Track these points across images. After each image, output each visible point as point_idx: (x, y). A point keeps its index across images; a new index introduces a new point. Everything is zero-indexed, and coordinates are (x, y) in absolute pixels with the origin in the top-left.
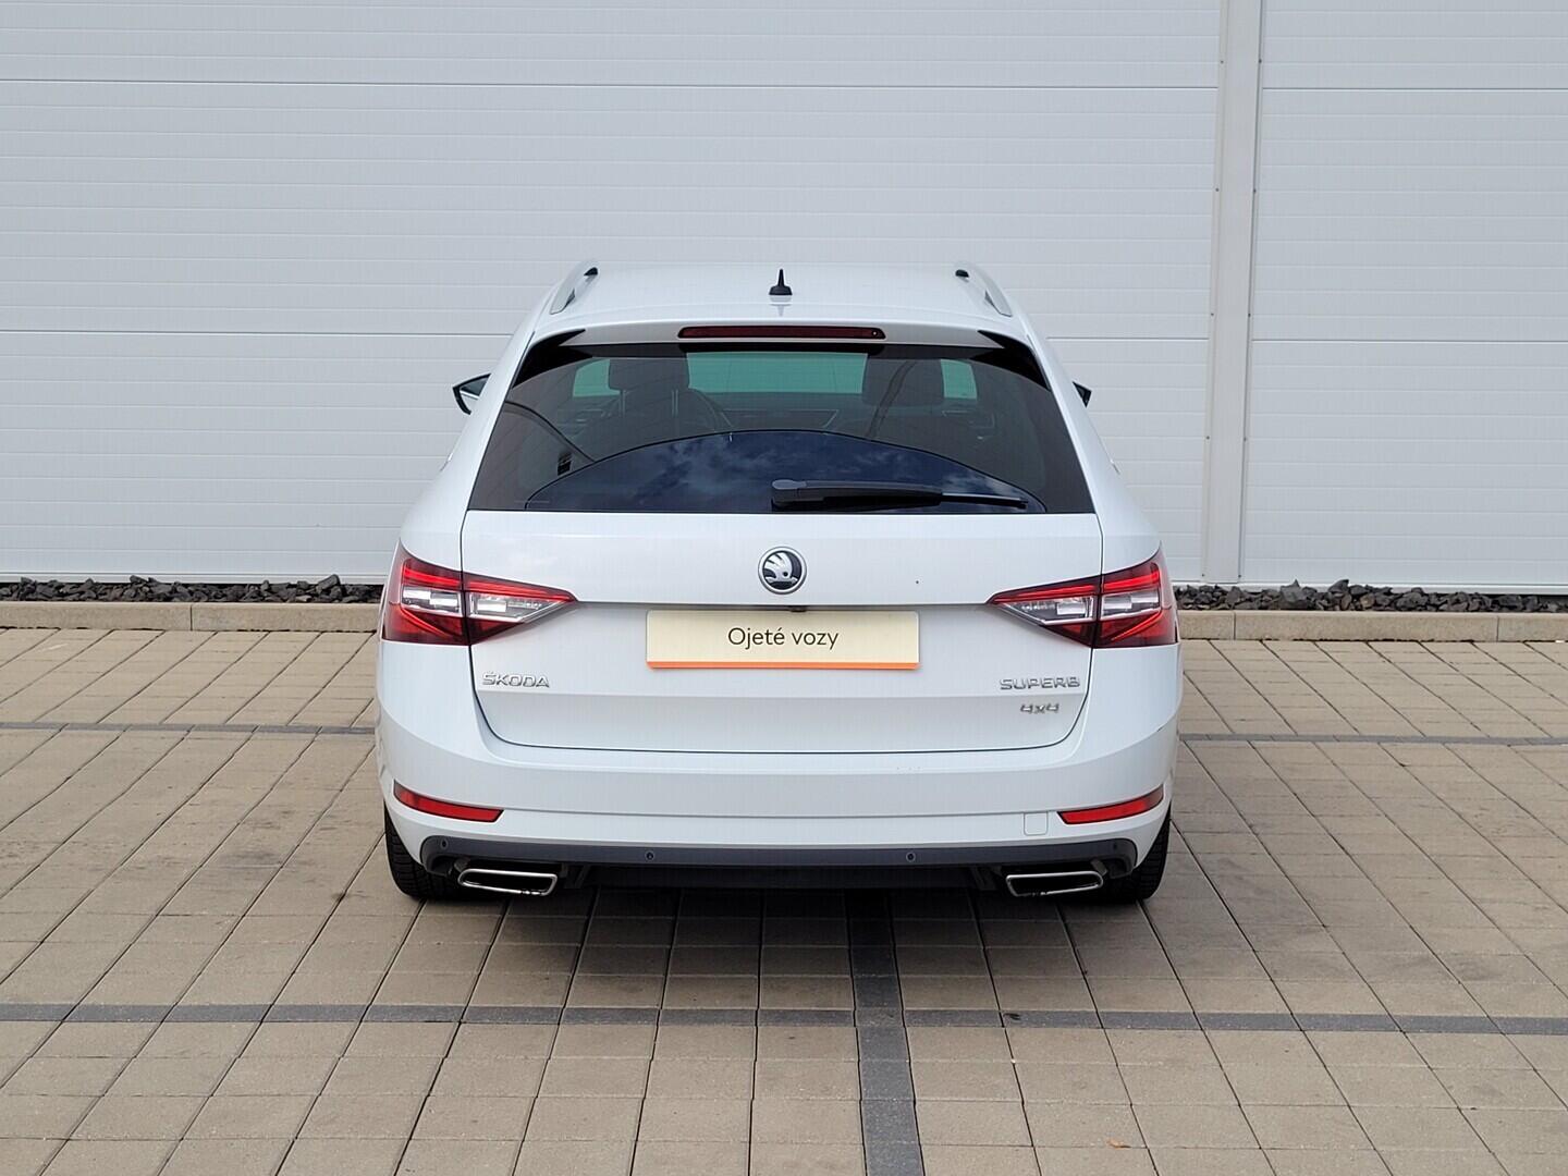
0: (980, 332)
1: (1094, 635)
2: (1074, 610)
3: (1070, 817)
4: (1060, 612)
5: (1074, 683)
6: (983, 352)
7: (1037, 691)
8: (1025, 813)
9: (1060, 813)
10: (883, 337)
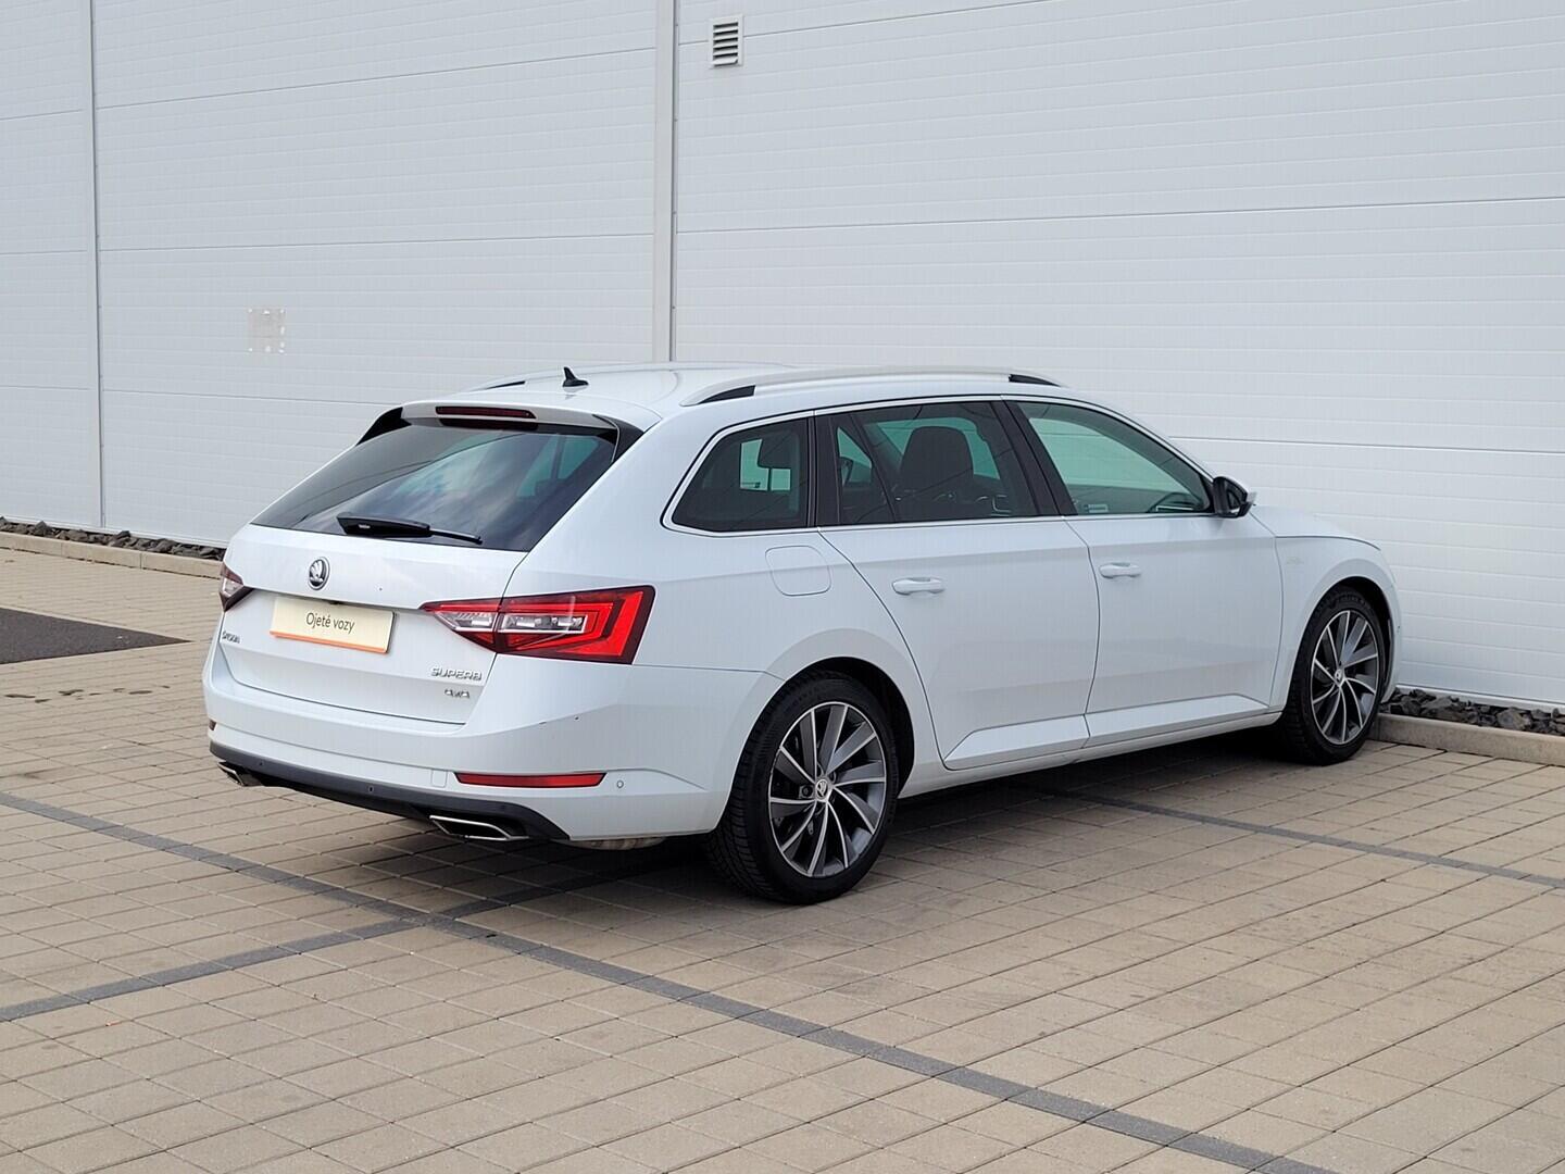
0: (594, 415)
1: (498, 643)
2: (482, 622)
3: (463, 777)
4: (474, 623)
5: (477, 678)
6: (602, 432)
7: (452, 679)
8: (433, 769)
9: (456, 774)
10: (533, 417)
